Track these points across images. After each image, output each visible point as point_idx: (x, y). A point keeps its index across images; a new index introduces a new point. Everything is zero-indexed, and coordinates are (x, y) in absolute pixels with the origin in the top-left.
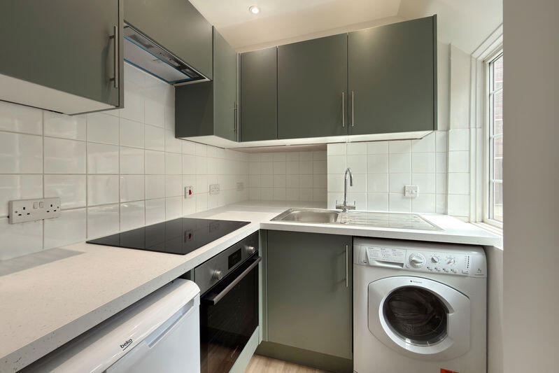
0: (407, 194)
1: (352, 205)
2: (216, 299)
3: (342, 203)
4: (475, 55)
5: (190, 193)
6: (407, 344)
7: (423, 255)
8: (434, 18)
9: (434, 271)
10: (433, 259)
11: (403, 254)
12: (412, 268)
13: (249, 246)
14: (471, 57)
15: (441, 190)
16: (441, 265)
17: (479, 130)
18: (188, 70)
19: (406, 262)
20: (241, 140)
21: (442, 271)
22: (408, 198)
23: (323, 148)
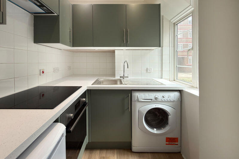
0: (148, 71)
1: (127, 76)
2: (71, 129)
3: (122, 75)
4: (171, 21)
5: (43, 72)
6: (155, 131)
7: (159, 95)
8: (159, 5)
9: (164, 101)
10: (163, 96)
11: (152, 95)
12: (155, 101)
13: (83, 98)
14: (170, 21)
15: (160, 69)
16: (166, 99)
17: (173, 48)
18: (45, 8)
19: (153, 98)
20: (73, 46)
21: (166, 101)
22: (149, 72)
23: (114, 52)
